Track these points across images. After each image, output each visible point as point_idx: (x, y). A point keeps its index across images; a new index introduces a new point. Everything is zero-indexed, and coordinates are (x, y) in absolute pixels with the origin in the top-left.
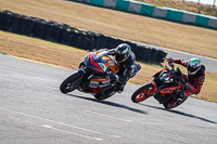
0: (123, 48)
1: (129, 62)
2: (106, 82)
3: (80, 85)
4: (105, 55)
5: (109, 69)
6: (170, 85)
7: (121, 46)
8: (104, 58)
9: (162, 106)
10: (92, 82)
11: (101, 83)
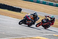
2: (30, 22)
3: (24, 23)
4: (30, 15)
5: (31, 19)
11: (29, 22)
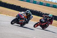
0: (28, 11)
1: (30, 15)
3: (16, 22)
4: (23, 13)
5: (24, 17)
6: (44, 22)
7: (27, 11)
8: (23, 14)
9: (42, 28)
10: (20, 21)
